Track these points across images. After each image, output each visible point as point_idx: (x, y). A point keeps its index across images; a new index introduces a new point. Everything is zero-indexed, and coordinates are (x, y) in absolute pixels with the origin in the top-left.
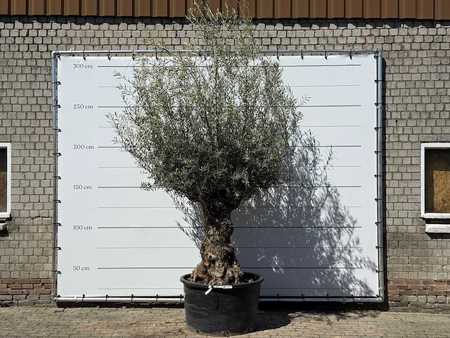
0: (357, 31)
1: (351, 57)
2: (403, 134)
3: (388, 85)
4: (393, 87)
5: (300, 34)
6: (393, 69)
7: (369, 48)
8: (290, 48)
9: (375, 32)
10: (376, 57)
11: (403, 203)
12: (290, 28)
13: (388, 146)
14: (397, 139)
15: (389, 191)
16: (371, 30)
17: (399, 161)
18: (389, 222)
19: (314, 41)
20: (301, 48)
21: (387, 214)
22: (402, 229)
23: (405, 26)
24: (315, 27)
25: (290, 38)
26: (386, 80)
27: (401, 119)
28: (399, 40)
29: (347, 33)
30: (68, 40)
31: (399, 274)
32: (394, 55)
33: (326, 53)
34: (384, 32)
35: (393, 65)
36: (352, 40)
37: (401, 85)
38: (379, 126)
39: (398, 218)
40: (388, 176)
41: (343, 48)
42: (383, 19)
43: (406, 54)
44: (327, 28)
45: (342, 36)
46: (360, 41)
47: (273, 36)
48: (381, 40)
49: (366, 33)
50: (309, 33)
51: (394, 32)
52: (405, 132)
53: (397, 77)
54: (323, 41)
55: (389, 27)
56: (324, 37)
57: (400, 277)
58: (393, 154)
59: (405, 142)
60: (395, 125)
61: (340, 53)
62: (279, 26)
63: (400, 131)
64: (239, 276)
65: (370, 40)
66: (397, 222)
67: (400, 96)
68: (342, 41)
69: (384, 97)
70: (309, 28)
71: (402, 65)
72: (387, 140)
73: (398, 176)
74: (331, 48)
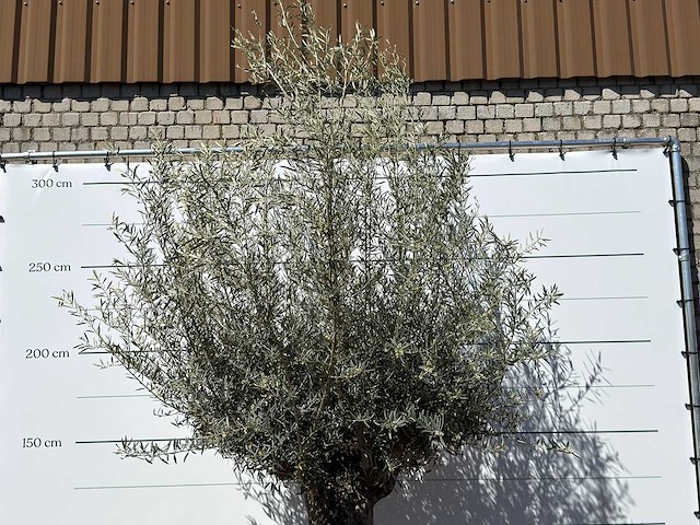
0: (623, 104)
1: (615, 155)
5: (504, 111)
7: (651, 135)
8: (483, 139)
9: (660, 105)
10: (670, 155)
12: (483, 100)
16: (650, 100)
19: (534, 125)
20: (508, 139)
24: (534, 96)
25: (484, 120)
26: (692, 200)
29: (601, 107)
30: (24, 132)
33: (562, 148)
34: (678, 104)
36: (612, 122)
38: (687, 297)
41: (596, 137)
42: (674, 79)
44: (559, 98)
45: (591, 114)
46: (630, 122)
47: (448, 117)
48: (674, 121)
49: (641, 106)
50: (524, 109)
51: (699, 104)
54: (552, 125)
55: (687, 95)
56: (554, 116)
61: (591, 145)
62: (460, 97)
65: (651, 121)
68: (592, 123)
69: (690, 236)
70: (522, 100)
74: (570, 137)
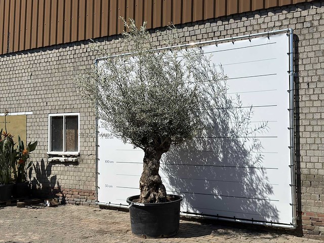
0: (275, 17)
1: (269, 38)
2: (314, 94)
3: (301, 56)
4: (305, 56)
5: (234, 26)
6: (304, 43)
9: (290, 16)
10: (288, 35)
11: (314, 150)
12: (227, 23)
13: (301, 104)
14: (308, 99)
15: (302, 141)
16: (286, 14)
17: (310, 116)
18: (302, 165)
21: (301, 159)
22: (313, 172)
23: (314, 7)
24: (244, 19)
25: (227, 30)
26: (299, 52)
27: (312, 82)
28: (308, 19)
29: (267, 19)
31: (311, 208)
32: (305, 31)
34: (297, 14)
35: (305, 39)
36: (271, 25)
37: (312, 54)
38: (291, 89)
39: (310, 162)
40: (301, 129)
41: (265, 31)
42: (295, 5)
43: (315, 30)
44: (253, 18)
45: (264, 23)
46: (278, 24)
47: (215, 30)
48: (295, 21)
49: (282, 17)
50: (240, 24)
51: (305, 13)
52: (315, 93)
53: (308, 49)
54: (250, 29)
55: (301, 10)
56: (251, 25)
57: (312, 210)
58: (305, 111)
59: (315, 100)
60: (307, 87)
62: (220, 23)
63: (311, 92)
64: (159, 198)
65: (286, 22)
66: (309, 165)
67: (310, 64)
68: (263, 26)
70: (240, 21)
71: (312, 38)
72: (300, 100)
73: (309, 128)
74: (255, 33)
